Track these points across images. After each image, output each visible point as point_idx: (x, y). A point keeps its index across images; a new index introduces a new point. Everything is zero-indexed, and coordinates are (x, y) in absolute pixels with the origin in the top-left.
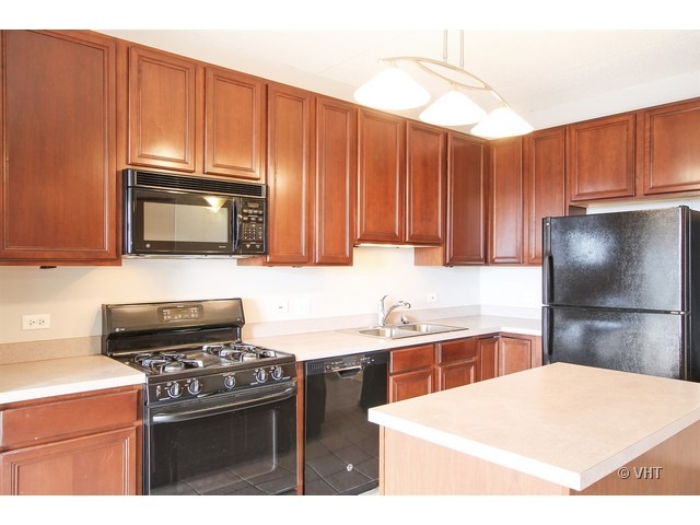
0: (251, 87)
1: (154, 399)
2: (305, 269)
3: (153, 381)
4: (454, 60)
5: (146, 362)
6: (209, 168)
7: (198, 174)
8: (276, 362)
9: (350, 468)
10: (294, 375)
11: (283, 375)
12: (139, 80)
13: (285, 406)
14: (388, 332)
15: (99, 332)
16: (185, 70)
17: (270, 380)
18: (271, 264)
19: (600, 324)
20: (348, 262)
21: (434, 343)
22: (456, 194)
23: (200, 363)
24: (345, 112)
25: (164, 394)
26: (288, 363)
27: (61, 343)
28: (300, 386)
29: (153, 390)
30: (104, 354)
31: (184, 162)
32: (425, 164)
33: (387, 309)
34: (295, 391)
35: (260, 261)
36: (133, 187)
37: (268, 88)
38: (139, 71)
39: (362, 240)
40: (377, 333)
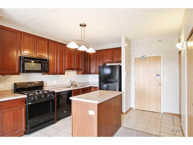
0: (45, 40)
1: (28, 100)
2: (56, 75)
3: (28, 97)
4: (83, 40)
5: (25, 94)
6: (37, 56)
7: (35, 57)
8: (51, 93)
9: (65, 112)
10: (55, 95)
11: (53, 95)
12: (23, 39)
13: (53, 101)
14: (72, 87)
15: (13, 88)
16: (32, 37)
17: (50, 96)
18: (49, 74)
19: (109, 84)
20: (64, 74)
21: (80, 89)
22: (84, 61)
23: (37, 93)
24: (63, 45)
25: (30, 99)
26: (54, 93)
27: (6, 91)
28: (56, 97)
29: (28, 98)
30: (15, 93)
31: (32, 55)
32: (78, 55)
33: (71, 83)
34: (55, 98)
35: (47, 74)
36: (22, 59)
37: (49, 41)
38: (23, 37)
39: (67, 70)
40: (70, 87)
